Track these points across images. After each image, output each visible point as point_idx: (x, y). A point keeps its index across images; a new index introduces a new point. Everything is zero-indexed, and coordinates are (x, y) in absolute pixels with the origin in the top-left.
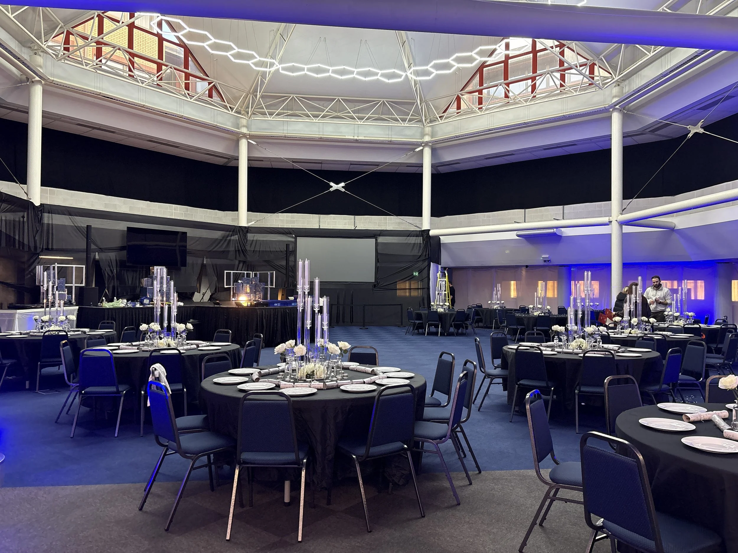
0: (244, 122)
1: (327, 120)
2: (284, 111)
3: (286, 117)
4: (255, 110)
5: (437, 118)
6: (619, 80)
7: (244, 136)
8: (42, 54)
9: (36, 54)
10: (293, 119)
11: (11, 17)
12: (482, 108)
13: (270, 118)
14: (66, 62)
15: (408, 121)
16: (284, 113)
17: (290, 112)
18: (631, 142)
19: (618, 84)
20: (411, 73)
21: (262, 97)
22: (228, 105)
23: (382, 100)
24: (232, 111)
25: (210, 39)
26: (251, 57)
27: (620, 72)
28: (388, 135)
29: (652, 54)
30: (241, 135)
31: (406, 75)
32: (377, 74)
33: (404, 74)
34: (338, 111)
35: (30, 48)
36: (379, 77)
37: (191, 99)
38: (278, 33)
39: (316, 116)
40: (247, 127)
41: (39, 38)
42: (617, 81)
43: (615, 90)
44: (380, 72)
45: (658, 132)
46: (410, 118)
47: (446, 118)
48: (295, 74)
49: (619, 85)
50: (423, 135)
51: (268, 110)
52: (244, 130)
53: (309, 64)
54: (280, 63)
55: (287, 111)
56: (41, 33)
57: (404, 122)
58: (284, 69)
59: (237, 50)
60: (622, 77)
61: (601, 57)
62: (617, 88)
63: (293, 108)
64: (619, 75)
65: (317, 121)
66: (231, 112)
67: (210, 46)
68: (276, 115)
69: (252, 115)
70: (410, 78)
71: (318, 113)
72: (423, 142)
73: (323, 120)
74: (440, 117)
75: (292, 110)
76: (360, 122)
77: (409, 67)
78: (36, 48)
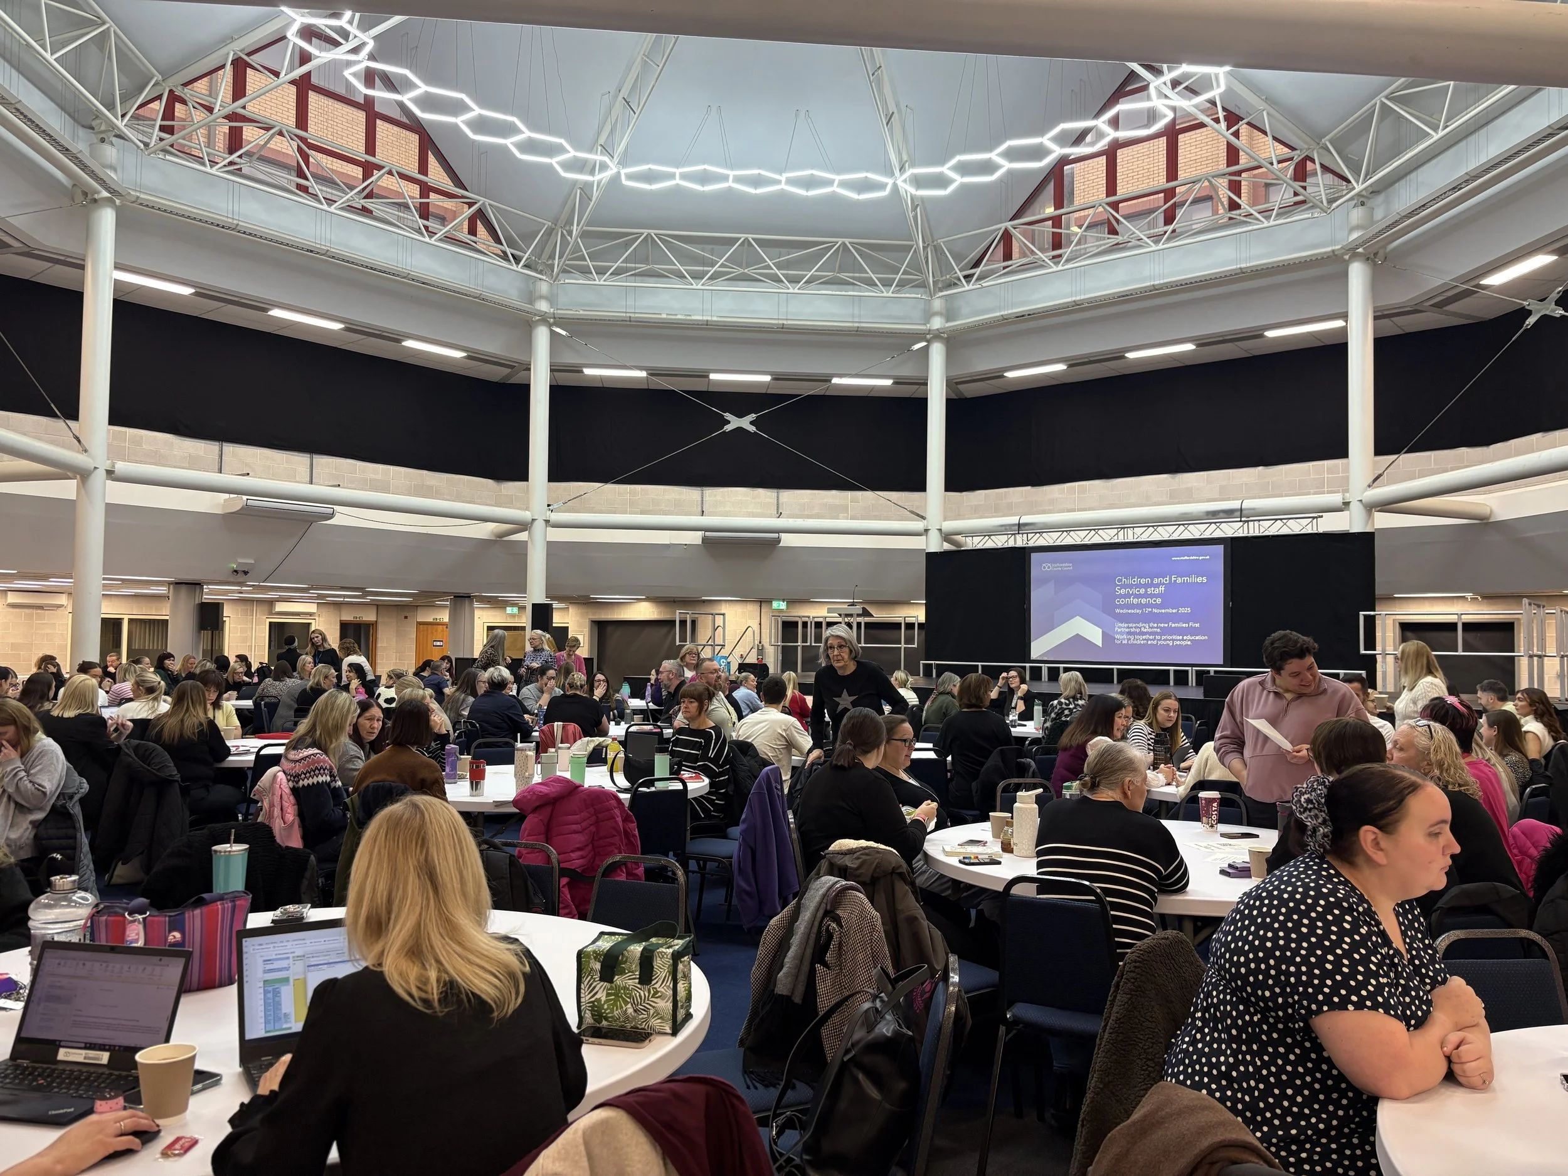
0: (544, 288)
1: (720, 286)
2: (628, 265)
3: (633, 278)
4: (567, 262)
5: (960, 280)
6: (1364, 193)
7: (544, 319)
8: (114, 140)
9: (103, 140)
10: (651, 283)
11: (51, 59)
12: (1060, 256)
13: (599, 281)
14: (168, 157)
15: (897, 286)
16: (627, 270)
17: (643, 267)
18: (1391, 328)
19: (1362, 200)
20: (905, 181)
21: (584, 235)
22: (509, 251)
23: (840, 241)
24: (517, 263)
25: (470, 109)
26: (557, 150)
27: (1366, 176)
28: (853, 316)
29: (1441, 133)
30: (538, 318)
31: (895, 185)
32: (830, 183)
33: (890, 181)
34: (744, 264)
35: (92, 128)
36: (835, 188)
37: (430, 237)
38: (620, 98)
39: (697, 276)
40: (551, 299)
41: (111, 107)
42: (1359, 195)
43: (1357, 215)
44: (837, 178)
45: (1450, 308)
46: (900, 279)
47: (979, 279)
48: (655, 187)
49: (1363, 204)
50: (928, 315)
51: (594, 263)
52: (543, 306)
53: (684, 166)
54: (623, 163)
55: (633, 265)
56: (114, 96)
57: (887, 288)
58: (630, 177)
59: (527, 134)
60: (1371, 185)
61: (1326, 141)
62: (1361, 209)
63: (647, 258)
64: (1365, 181)
65: (700, 287)
66: (514, 267)
67: (470, 124)
68: (611, 274)
69: (561, 275)
70: (902, 192)
71: (701, 268)
72: (930, 330)
73: (712, 285)
74: (965, 277)
75: (646, 261)
76: (794, 289)
77: (902, 169)
78: (103, 128)
